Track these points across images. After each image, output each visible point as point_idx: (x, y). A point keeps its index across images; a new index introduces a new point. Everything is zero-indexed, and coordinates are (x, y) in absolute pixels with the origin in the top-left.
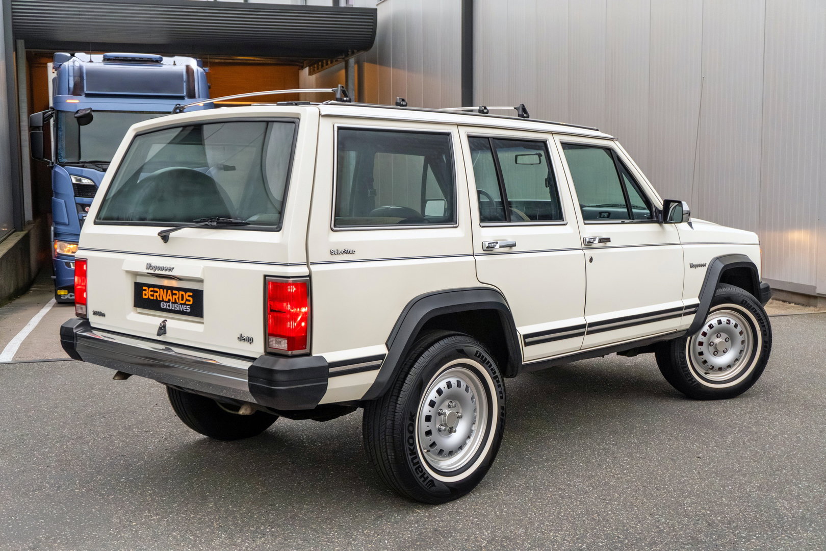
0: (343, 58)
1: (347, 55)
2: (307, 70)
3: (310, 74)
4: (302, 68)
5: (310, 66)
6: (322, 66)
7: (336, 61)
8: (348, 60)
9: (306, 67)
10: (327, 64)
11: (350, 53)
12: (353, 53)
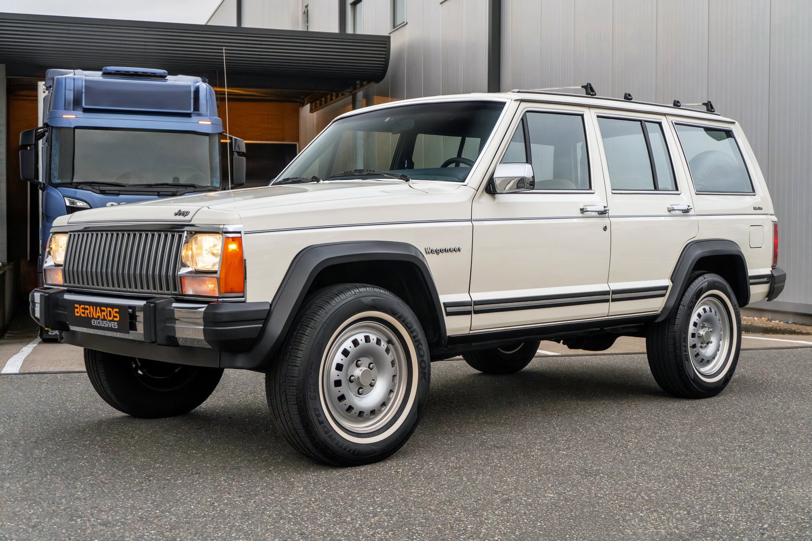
0: (351, 92)
1: (355, 88)
2: (308, 107)
3: (312, 111)
4: (303, 105)
5: (311, 103)
6: (326, 102)
7: (342, 95)
8: (356, 93)
9: (307, 104)
10: (331, 99)
11: (358, 86)
12: (362, 86)
